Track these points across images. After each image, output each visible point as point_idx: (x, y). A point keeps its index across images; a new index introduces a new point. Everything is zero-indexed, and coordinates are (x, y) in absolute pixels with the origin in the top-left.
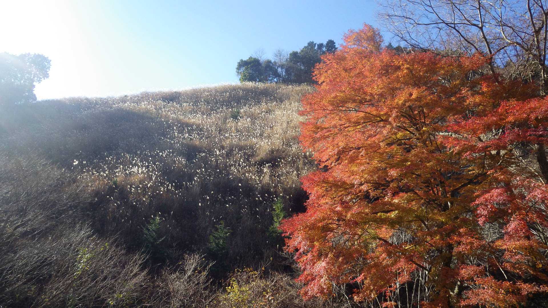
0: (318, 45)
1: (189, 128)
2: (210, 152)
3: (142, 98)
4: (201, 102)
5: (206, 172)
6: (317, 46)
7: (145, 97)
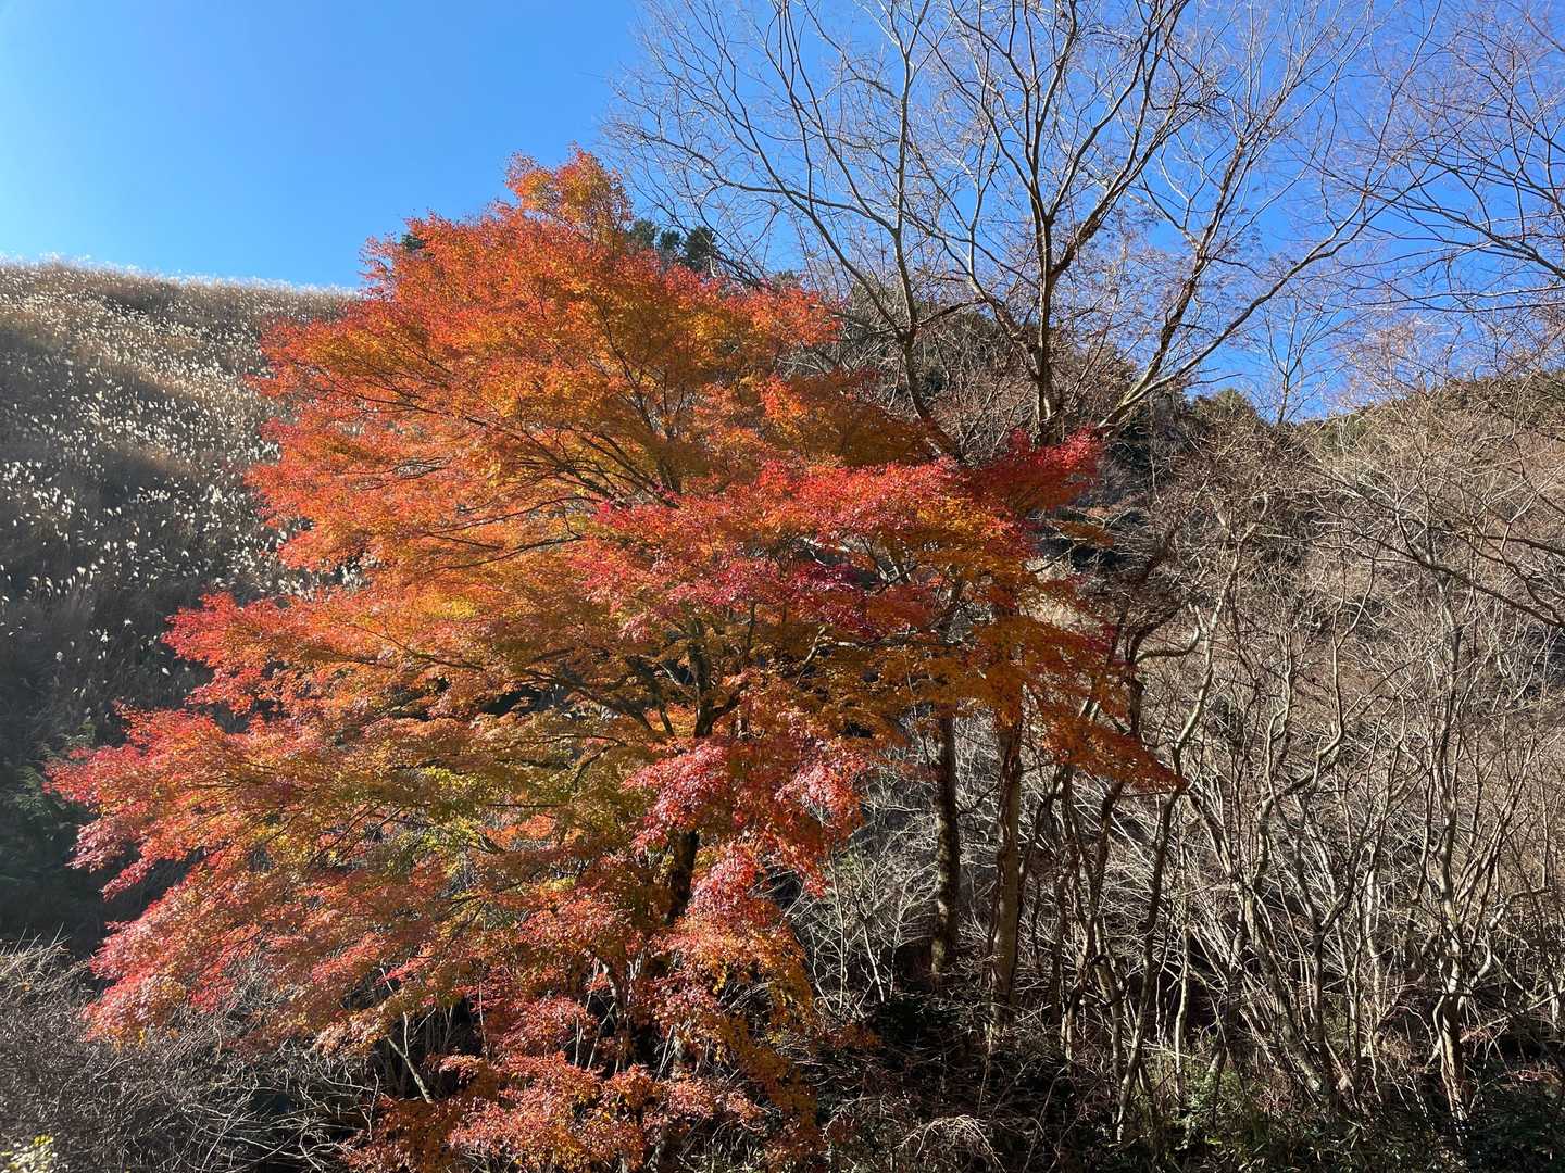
0: (663, 235)
1: (151, 406)
2: (193, 491)
3: (41, 282)
4: (240, 330)
5: (141, 551)
6: (658, 237)
7: (51, 279)
